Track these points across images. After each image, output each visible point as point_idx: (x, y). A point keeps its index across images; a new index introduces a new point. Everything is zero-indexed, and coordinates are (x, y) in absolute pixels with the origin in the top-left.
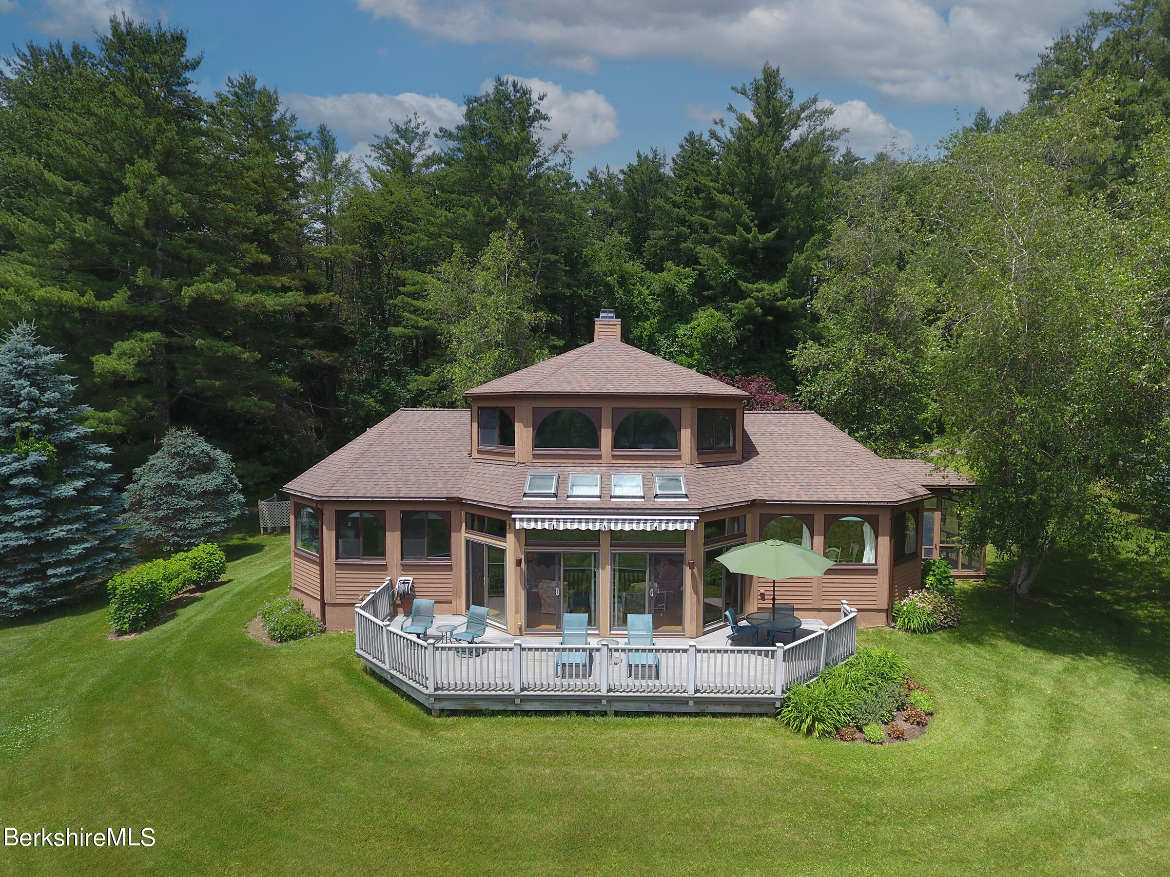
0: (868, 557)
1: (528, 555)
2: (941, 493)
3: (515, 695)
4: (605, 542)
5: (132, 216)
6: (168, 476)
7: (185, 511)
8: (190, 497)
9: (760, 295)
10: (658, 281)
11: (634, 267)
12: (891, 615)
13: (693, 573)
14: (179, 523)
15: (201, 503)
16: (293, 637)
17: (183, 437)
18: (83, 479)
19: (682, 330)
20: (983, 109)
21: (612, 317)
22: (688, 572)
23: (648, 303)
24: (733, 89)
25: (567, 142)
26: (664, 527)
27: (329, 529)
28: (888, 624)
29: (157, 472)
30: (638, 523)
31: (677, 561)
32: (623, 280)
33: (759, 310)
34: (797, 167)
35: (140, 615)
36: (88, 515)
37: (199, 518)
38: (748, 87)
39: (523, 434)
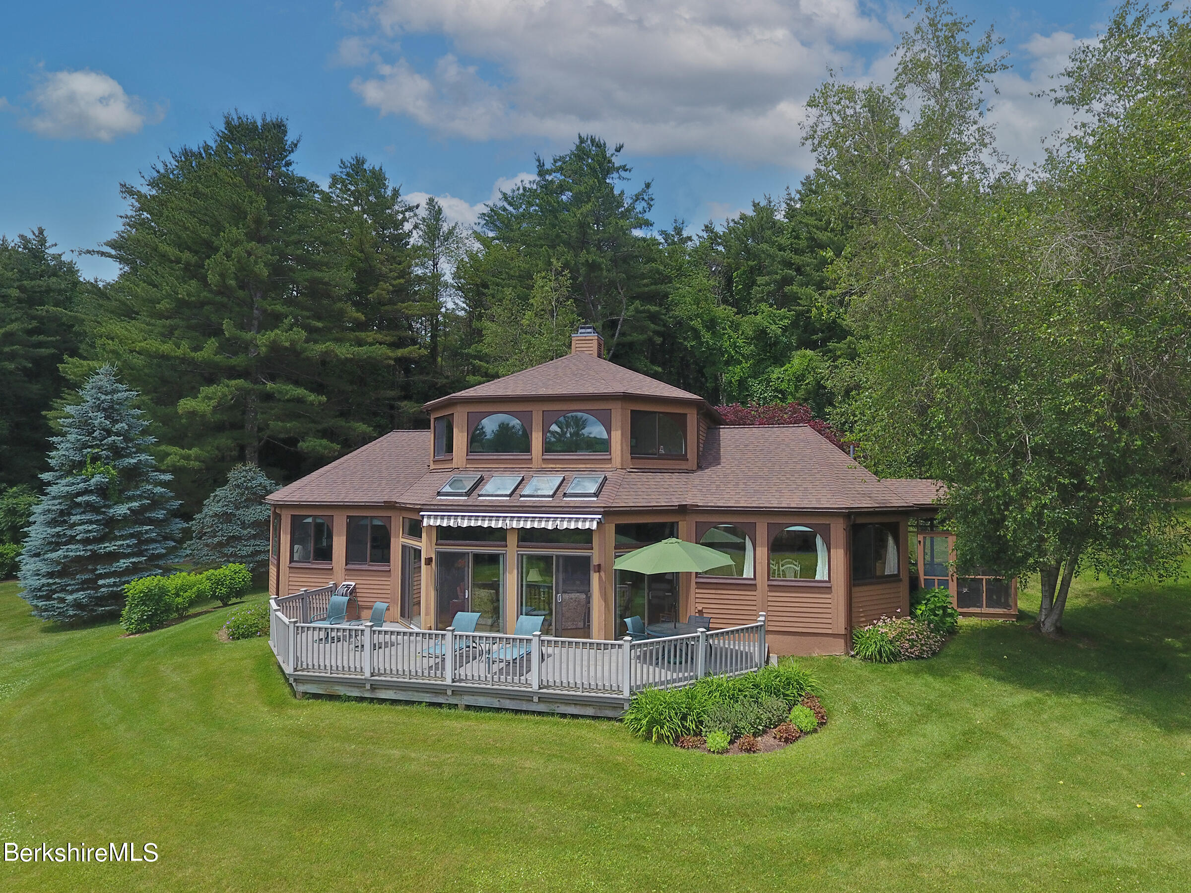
0: (821, 573)
1: (439, 554)
3: (365, 679)
4: (512, 540)
5: (222, 275)
6: (226, 505)
7: (237, 538)
8: (244, 526)
10: (748, 324)
11: (724, 312)
12: (850, 641)
13: (600, 577)
14: (231, 550)
15: (253, 532)
16: (244, 636)
17: (246, 471)
18: (140, 501)
19: (776, 373)
21: (591, 333)
22: (595, 577)
23: (740, 347)
25: (650, 191)
26: (565, 525)
27: (286, 533)
28: (847, 653)
29: (218, 502)
30: (540, 521)
31: (584, 566)
32: (712, 325)
35: (145, 617)
36: (140, 533)
37: (250, 546)
39: (459, 440)
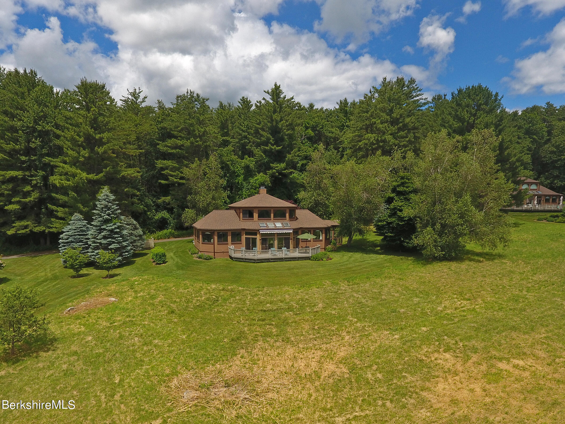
0: (321, 238)
1: (262, 238)
2: (334, 227)
4: (276, 235)
9: (277, 168)
10: (243, 163)
11: (234, 157)
12: (325, 249)
19: (252, 180)
20: (346, 99)
22: (291, 241)
23: (240, 171)
24: (264, 91)
27: (216, 236)
31: (289, 239)
33: (277, 174)
34: (288, 123)
38: (270, 91)
39: (256, 215)
